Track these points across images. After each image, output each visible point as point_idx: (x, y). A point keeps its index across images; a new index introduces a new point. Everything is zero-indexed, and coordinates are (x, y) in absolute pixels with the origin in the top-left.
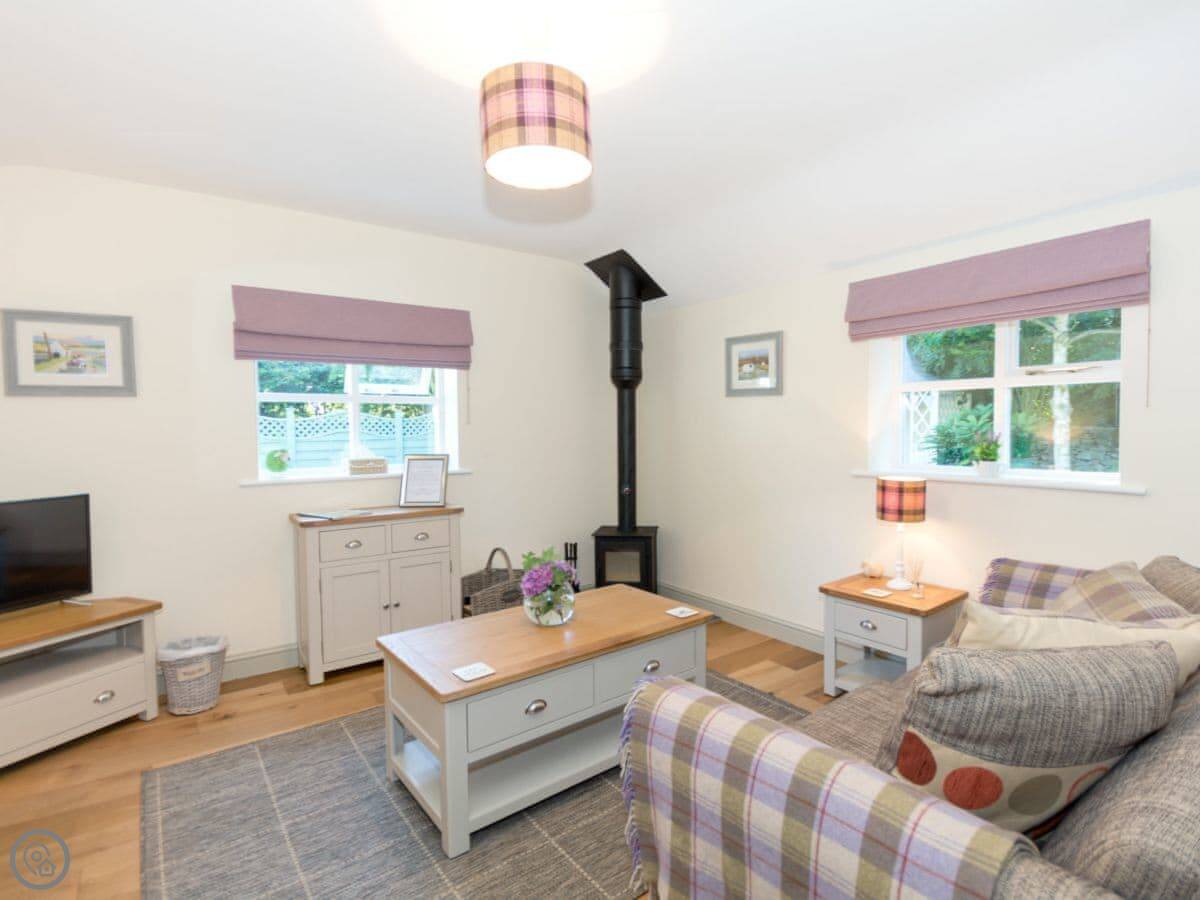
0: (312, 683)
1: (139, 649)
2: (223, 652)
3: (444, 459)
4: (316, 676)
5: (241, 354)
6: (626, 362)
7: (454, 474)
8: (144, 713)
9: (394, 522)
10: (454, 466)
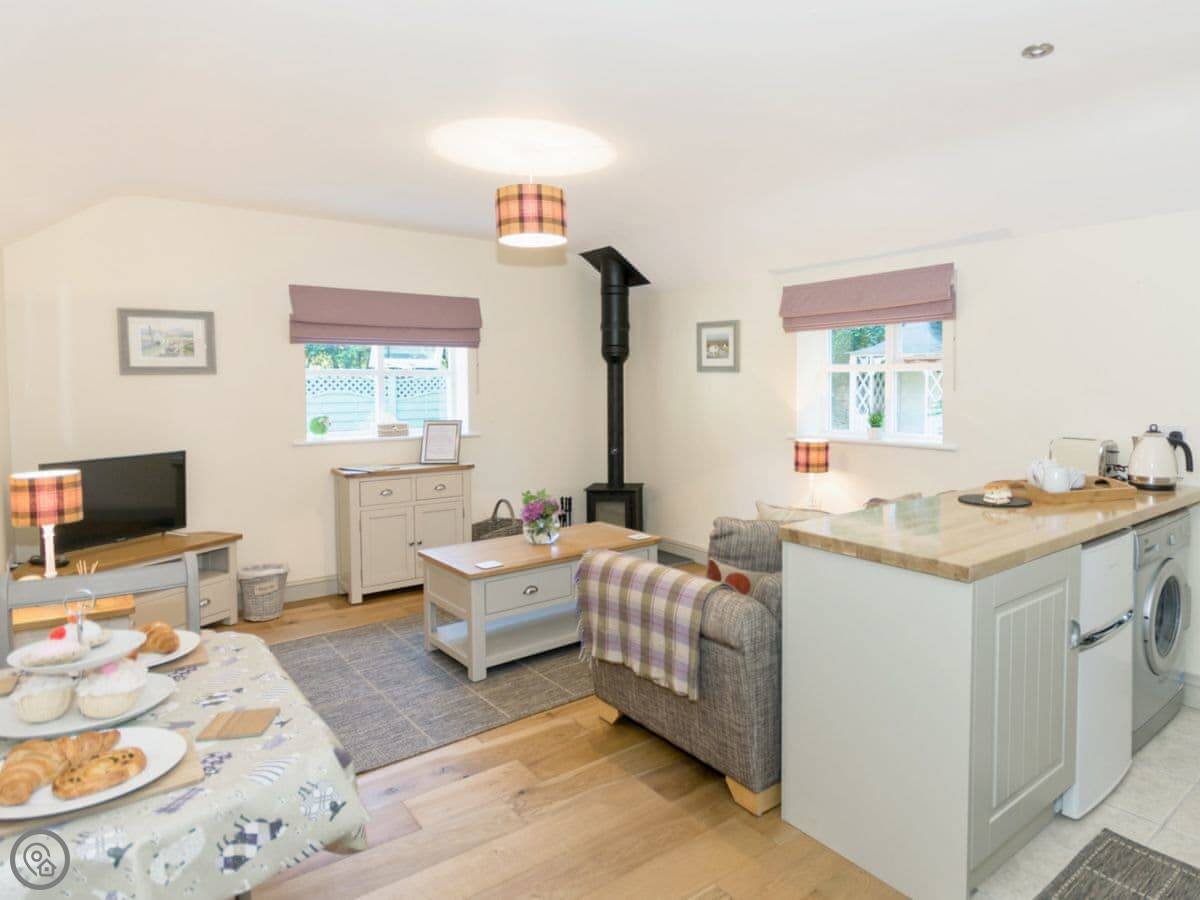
0: (353, 602)
1: (226, 571)
2: (286, 574)
3: (457, 424)
4: (356, 598)
5: (294, 339)
6: (615, 341)
7: (465, 437)
8: (228, 619)
9: (419, 475)
10: (465, 431)
